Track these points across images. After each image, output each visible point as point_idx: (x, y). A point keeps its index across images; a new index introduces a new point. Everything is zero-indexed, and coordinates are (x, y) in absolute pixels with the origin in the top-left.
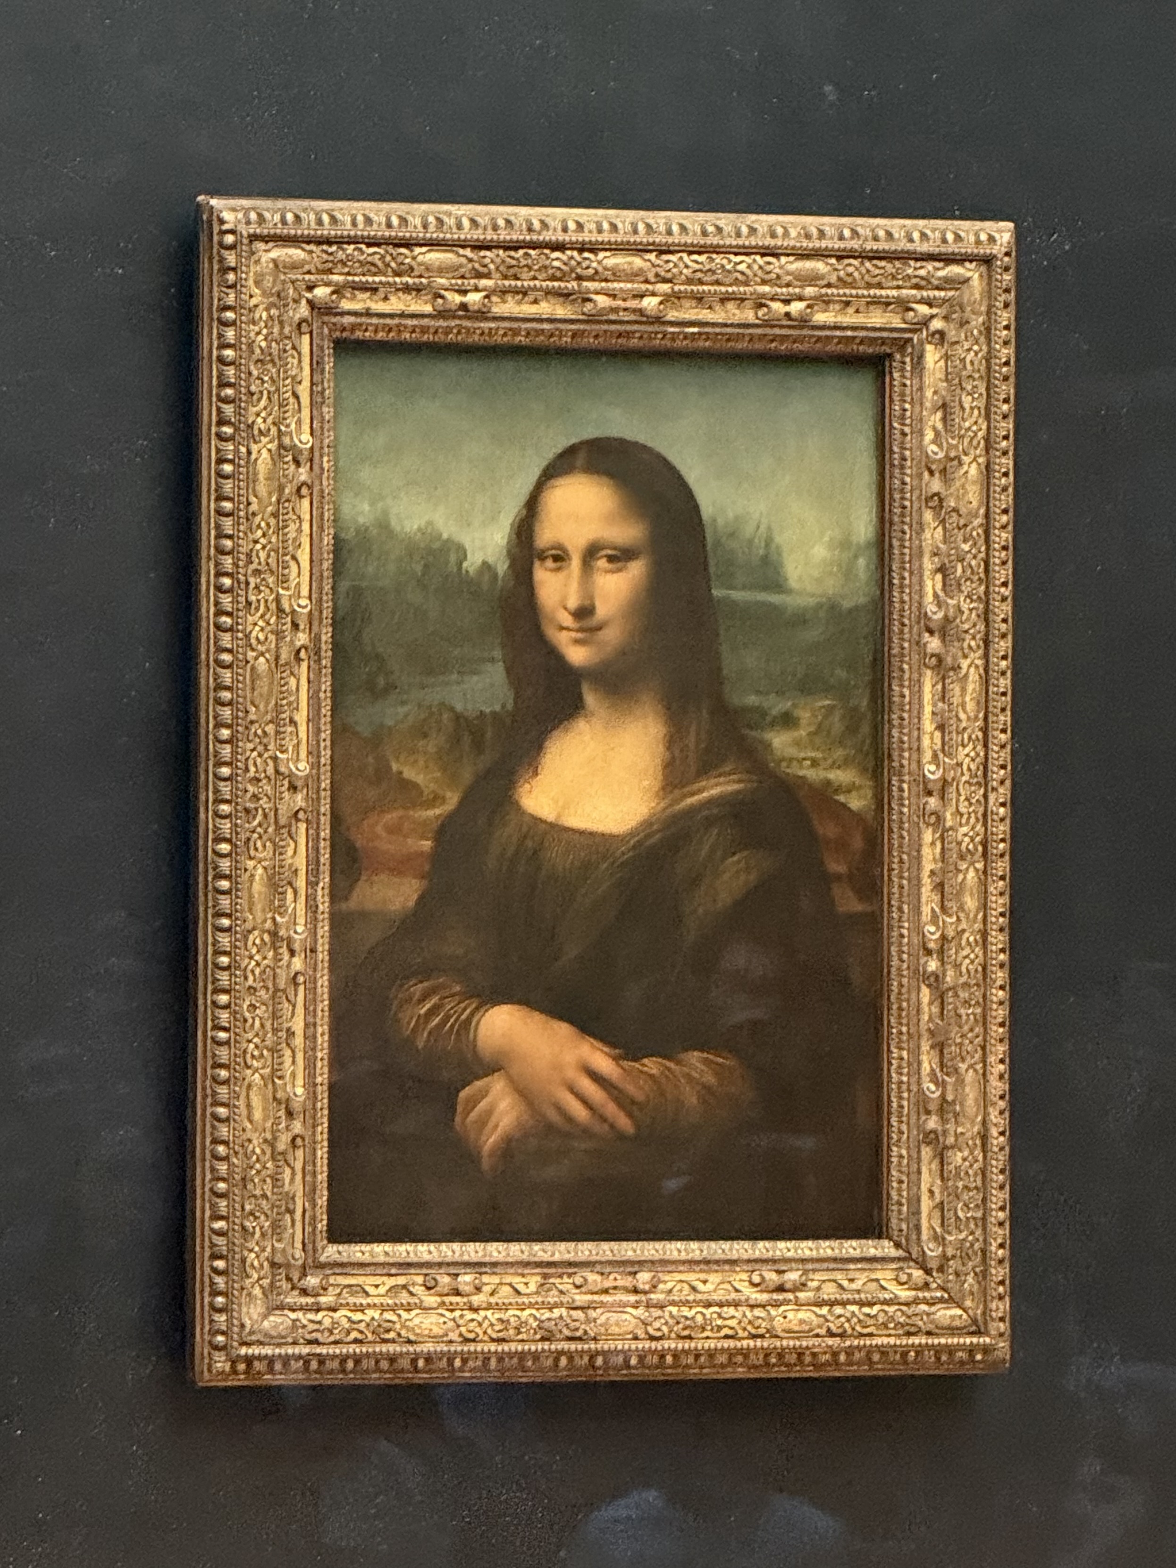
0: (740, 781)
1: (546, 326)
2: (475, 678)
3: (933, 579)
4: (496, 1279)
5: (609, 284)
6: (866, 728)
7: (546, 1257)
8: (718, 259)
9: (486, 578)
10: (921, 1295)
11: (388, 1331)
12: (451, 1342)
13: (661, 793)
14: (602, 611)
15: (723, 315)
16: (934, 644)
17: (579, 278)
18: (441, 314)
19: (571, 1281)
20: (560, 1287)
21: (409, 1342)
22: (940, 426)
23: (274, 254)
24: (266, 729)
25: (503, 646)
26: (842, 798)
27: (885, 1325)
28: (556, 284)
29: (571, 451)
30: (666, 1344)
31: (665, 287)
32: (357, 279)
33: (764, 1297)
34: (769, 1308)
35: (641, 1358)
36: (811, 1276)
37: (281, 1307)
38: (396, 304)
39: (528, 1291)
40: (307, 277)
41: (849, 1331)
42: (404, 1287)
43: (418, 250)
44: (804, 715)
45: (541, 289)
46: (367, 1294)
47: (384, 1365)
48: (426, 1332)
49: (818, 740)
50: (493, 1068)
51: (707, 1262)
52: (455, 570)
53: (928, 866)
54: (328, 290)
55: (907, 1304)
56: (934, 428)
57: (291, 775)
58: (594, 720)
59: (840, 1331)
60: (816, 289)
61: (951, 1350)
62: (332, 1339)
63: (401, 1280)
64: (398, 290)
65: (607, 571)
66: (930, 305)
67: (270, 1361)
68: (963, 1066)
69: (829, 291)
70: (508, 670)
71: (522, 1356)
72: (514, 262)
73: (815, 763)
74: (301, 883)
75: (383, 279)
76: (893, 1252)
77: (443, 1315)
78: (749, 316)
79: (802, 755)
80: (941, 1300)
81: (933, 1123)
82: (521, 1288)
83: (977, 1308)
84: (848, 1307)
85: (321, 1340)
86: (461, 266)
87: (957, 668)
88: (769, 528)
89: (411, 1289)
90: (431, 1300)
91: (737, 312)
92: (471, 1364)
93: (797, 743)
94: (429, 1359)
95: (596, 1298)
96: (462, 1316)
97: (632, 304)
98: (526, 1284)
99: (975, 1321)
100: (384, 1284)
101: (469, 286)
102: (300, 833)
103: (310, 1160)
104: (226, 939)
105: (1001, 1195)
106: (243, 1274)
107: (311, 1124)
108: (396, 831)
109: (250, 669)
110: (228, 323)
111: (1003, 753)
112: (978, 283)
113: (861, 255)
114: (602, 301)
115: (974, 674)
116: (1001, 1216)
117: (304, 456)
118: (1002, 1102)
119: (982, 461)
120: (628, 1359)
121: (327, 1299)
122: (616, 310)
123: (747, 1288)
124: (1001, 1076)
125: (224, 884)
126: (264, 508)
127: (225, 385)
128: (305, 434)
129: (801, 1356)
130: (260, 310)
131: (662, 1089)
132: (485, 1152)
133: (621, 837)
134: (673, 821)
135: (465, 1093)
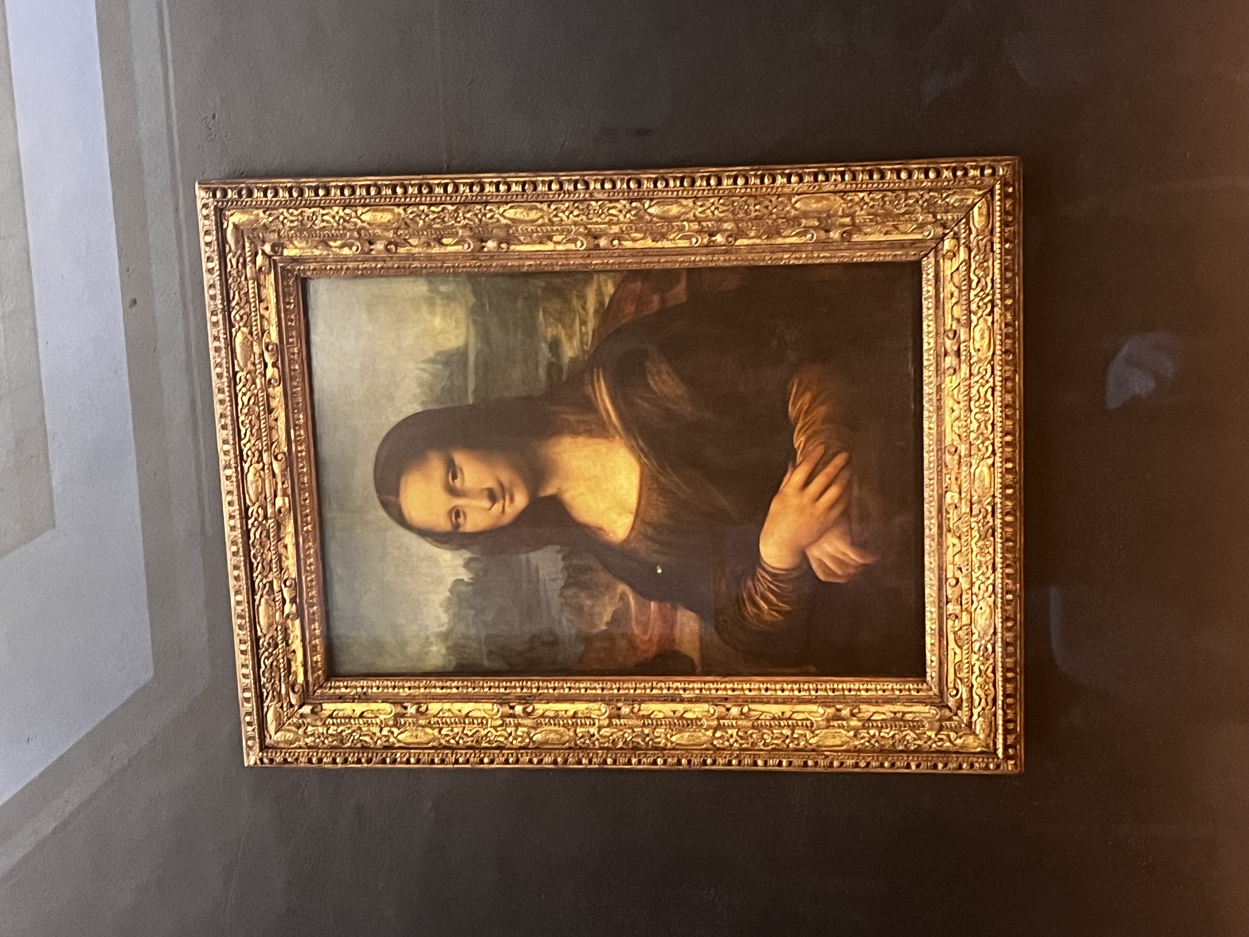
0: (598, 381)
1: (301, 540)
2: (541, 573)
3: (447, 245)
4: (950, 568)
5: (268, 495)
6: (557, 281)
7: (935, 530)
8: (242, 418)
9: (473, 565)
10: (963, 241)
11: (986, 649)
12: (994, 602)
13: (611, 439)
14: (490, 483)
15: (280, 410)
16: (491, 245)
17: (266, 517)
18: (300, 614)
19: (951, 512)
20: (955, 520)
21: (995, 633)
22: (339, 243)
23: (272, 732)
24: (580, 735)
25: (518, 553)
26: (607, 301)
27: (985, 269)
28: (272, 535)
29: (385, 505)
30: (998, 444)
31: (265, 455)
32: (282, 674)
33: (964, 365)
34: (972, 361)
35: (1007, 460)
36: (948, 327)
37: (970, 725)
38: (297, 645)
39: (959, 545)
40: (285, 709)
41: (990, 297)
42: (955, 633)
43: (259, 634)
44: (550, 332)
45: (276, 546)
46: (961, 661)
47: (1011, 649)
48: (988, 622)
49: (567, 321)
50: (804, 558)
51: (939, 408)
52: (470, 587)
53: (649, 243)
54: (291, 694)
55: (970, 251)
56: (342, 247)
57: (610, 717)
58: (563, 489)
59: (989, 306)
60: (255, 343)
61: (1005, 212)
62: (992, 689)
63: (951, 637)
64: (288, 645)
65: (463, 479)
66: (256, 254)
67: (1006, 732)
68: (793, 212)
69: (255, 333)
70: (535, 549)
71: (1005, 550)
72: (260, 565)
73: (583, 323)
74: (680, 707)
75: (281, 656)
76: (932, 260)
77: (976, 609)
78: (278, 391)
79: (578, 333)
80: (967, 223)
81: (835, 235)
82: (957, 549)
83: (974, 194)
84: (972, 298)
85: (992, 696)
86: (267, 601)
87: (508, 226)
88: (424, 361)
89: (956, 629)
90: (965, 619)
91: (277, 400)
92: (1010, 587)
93: (570, 337)
94: (1005, 619)
95: (963, 495)
96: (977, 596)
97: (279, 480)
98: (954, 545)
99: (983, 196)
100: (953, 649)
101: (278, 598)
102: (647, 708)
103: (868, 701)
104: (721, 761)
105: (889, 175)
106: (947, 752)
107: (843, 700)
108: (645, 626)
109: (539, 748)
110: (320, 761)
111: (566, 187)
112: (237, 218)
113: (227, 310)
114: (279, 502)
115: (510, 213)
116: (903, 175)
117: (399, 709)
118: (821, 177)
119: (360, 210)
120: (1008, 471)
121: (964, 692)
122: (284, 491)
123: (956, 380)
124: (801, 180)
125: (684, 761)
126: (434, 739)
127: (359, 761)
128: (387, 707)
129: (1007, 336)
130: (308, 740)
131: (815, 433)
132: (860, 561)
133: (642, 466)
134: (628, 429)
135: (821, 576)
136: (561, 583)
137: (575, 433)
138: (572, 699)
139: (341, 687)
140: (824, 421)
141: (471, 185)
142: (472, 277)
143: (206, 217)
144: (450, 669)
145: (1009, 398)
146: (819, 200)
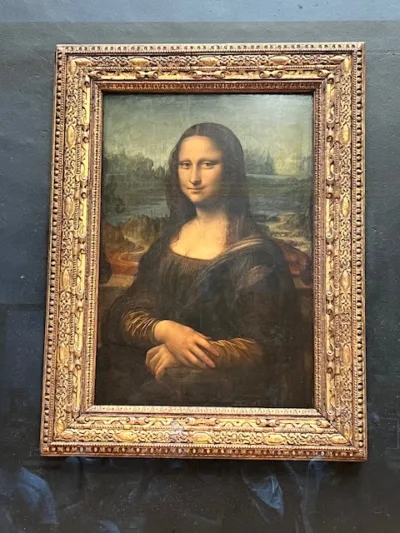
0: (257, 241)
3: (330, 167)
4: (154, 419)
5: (203, 67)
6: (307, 222)
7: (174, 411)
8: (244, 56)
9: (161, 171)
10: (326, 430)
11: (110, 437)
12: (135, 442)
13: (225, 246)
14: (204, 182)
15: (247, 76)
16: (330, 189)
17: (191, 65)
18: (139, 79)
19: (184, 421)
20: (180, 422)
21: (119, 442)
22: (333, 112)
23: (76, 60)
24: (69, 221)
25: (166, 195)
26: (297, 247)
27: (311, 441)
28: (182, 68)
29: (194, 127)
30: (220, 445)
31: (224, 67)
32: (107, 68)
33: (261, 429)
34: (263, 433)
35: (211, 450)
36: (280, 422)
37: (69, 427)
38: (122, 76)
39: (167, 424)
40: (88, 68)
41: (296, 443)
42: (119, 421)
43: (129, 57)
44: (282, 217)
45: (176, 70)
46: (104, 424)
47: (110, 450)
48: (125, 438)
49: (288, 226)
50: (160, 343)
51: (239, 415)
52: (149, 169)
53: (328, 270)
54: (96, 72)
55: (321, 434)
56: (331, 114)
57: (79, 238)
58: (200, 220)
59: (292, 443)
60: (283, 66)
61: (340, 452)
62: (89, 440)
63: (117, 419)
64: (122, 72)
65: (206, 169)
67: (65, 447)
68: (342, 344)
69: (288, 66)
70: (168, 204)
71: (163, 448)
72: (166, 60)
73: (286, 235)
74: (83, 275)
75: (117, 68)
76: (316, 414)
77: (132, 432)
78: (257, 77)
79: (281, 232)
80: (335, 432)
81: (331, 364)
82: (164, 423)
83: (349, 436)
84: (296, 434)
85: (85, 440)
86: (146, 63)
87: (339, 198)
88: (268, 152)
89: (121, 422)
90: (127, 426)
91: (252, 75)
92: (143, 451)
93: (279, 227)
94: (126, 448)
95: (193, 427)
96: (139, 433)
97: (211, 73)
98: (167, 421)
99: (348, 441)
100: (110, 420)
101: (149, 69)
102: (83, 258)
103: (83, 374)
104: (53, 295)
105: (360, 393)
106: (55, 415)
107: (84, 361)
108: (125, 259)
109: (64, 201)
110: (59, 84)
111: (359, 229)
112: (347, 61)
113: (300, 53)
114: (199, 73)
115: (346, 200)
116: (360, 401)
117: (86, 128)
118: (360, 358)
119: (349, 124)
120: (205, 450)
121: (88, 425)
122: (205, 76)
123: (254, 425)
124: (359, 348)
125: (53, 276)
126: (70, 146)
127: (58, 105)
128: (87, 121)
129: (276, 452)
130: (70, 79)
131: (226, 352)
132: (157, 373)
133: (210, 261)
134: (230, 255)
135: (149, 352)
136: (150, 216)
137: (229, 227)
138: (89, 219)
139: (99, 98)
140: (232, 356)
141: (360, 181)
142: (312, 179)
143: (348, 46)
144: (105, 156)
145: (244, 452)
146: (348, 357)
